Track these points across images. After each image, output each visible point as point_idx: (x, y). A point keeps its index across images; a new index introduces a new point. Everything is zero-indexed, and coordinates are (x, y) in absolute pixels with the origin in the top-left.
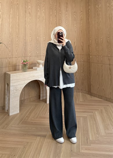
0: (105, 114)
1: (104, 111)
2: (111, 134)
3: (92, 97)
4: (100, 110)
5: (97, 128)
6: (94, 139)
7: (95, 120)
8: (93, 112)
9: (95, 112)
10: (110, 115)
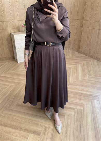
0: (85, 67)
1: (86, 64)
2: (86, 80)
3: (79, 54)
4: (83, 63)
5: (77, 75)
6: (73, 82)
7: (77, 70)
8: (77, 65)
9: (78, 65)
10: (89, 67)
